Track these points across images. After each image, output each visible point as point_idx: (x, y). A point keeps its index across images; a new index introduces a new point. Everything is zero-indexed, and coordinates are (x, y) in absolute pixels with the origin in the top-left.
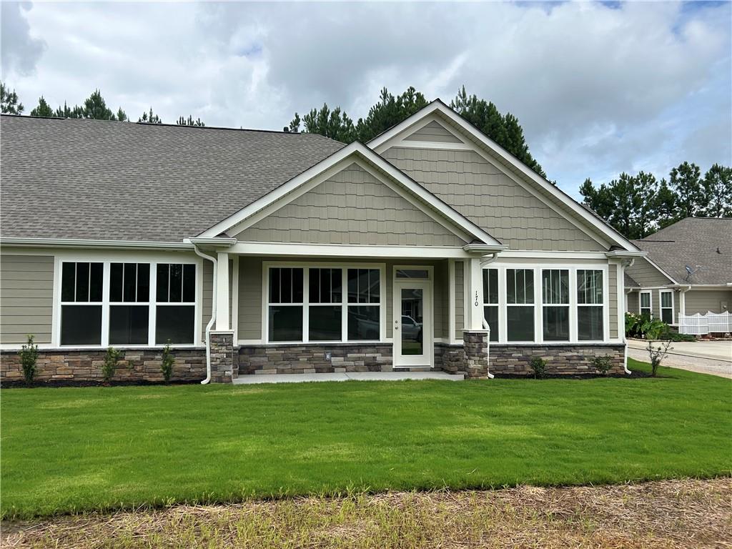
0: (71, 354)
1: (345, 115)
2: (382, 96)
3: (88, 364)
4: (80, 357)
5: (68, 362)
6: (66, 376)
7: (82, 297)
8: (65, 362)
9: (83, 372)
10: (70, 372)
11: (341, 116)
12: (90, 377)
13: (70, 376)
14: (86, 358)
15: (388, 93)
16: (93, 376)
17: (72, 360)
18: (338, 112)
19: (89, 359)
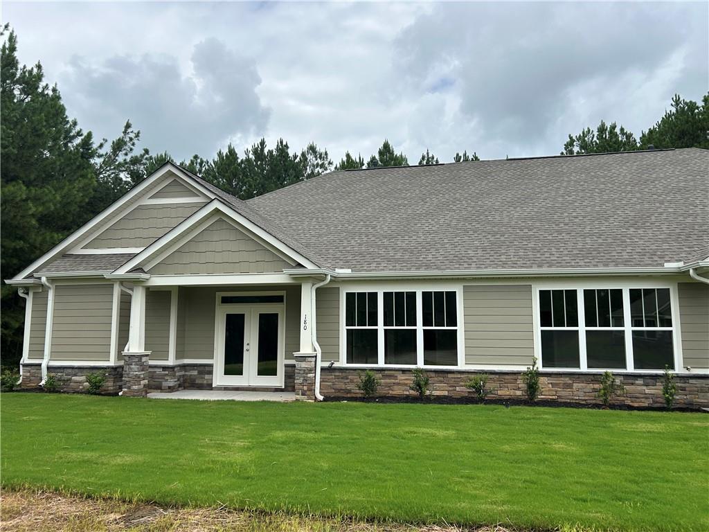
0: (553, 376)
1: (622, 129)
2: (674, 103)
3: (569, 386)
4: (562, 379)
5: (551, 383)
6: (551, 397)
7: (559, 323)
8: (548, 383)
9: (565, 394)
10: (554, 393)
11: (617, 130)
12: (573, 399)
13: (554, 397)
14: (567, 380)
15: (681, 99)
16: (576, 398)
17: (554, 382)
18: (614, 127)
19: (570, 382)
